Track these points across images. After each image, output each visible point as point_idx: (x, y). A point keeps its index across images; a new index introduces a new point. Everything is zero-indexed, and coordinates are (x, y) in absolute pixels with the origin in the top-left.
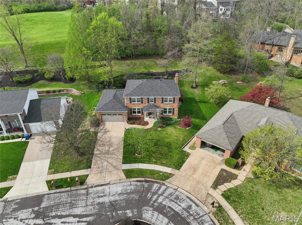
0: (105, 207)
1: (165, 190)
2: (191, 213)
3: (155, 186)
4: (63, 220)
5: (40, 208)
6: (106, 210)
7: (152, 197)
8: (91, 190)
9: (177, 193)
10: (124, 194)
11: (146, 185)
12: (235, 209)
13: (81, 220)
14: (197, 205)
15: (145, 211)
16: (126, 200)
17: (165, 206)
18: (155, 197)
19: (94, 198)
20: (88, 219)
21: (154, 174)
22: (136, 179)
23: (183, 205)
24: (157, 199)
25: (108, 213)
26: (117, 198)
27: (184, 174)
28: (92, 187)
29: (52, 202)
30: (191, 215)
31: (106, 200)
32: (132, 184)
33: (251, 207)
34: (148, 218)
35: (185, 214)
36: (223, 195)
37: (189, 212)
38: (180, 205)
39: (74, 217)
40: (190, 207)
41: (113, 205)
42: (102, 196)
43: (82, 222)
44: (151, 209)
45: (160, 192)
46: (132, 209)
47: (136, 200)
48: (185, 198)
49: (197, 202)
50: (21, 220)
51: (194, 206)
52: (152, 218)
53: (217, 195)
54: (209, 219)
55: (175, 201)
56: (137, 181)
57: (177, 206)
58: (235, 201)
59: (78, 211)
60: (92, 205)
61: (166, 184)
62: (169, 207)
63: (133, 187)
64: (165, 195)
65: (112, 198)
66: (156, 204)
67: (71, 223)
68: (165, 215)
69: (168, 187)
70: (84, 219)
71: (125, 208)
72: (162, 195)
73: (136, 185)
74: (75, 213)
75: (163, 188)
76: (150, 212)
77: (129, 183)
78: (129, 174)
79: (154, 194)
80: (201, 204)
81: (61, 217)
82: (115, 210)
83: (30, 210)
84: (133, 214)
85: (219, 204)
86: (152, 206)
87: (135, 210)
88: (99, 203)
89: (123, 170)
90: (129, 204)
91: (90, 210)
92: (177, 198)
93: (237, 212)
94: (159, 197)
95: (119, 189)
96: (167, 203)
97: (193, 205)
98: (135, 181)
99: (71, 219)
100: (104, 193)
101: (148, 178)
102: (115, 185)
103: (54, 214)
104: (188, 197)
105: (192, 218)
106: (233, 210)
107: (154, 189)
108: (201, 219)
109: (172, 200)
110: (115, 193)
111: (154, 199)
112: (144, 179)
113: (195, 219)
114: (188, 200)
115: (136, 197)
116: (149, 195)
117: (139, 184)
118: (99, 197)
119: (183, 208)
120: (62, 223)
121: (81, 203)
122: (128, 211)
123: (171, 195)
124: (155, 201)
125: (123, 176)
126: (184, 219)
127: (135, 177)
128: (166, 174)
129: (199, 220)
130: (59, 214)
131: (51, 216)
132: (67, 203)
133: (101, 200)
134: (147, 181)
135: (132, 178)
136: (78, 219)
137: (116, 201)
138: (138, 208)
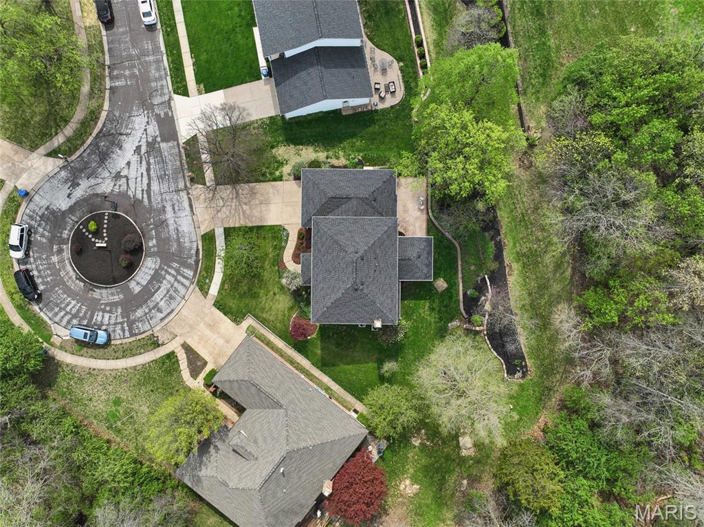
0: (159, 215)
1: (183, 284)
2: (153, 311)
3: (190, 273)
4: (145, 173)
5: (159, 143)
6: (157, 216)
7: (173, 268)
8: (183, 194)
9: (178, 299)
10: (178, 235)
11: (192, 261)
12: (156, 361)
13: (145, 192)
14: (162, 320)
15: (154, 260)
16: (168, 239)
17: (161, 283)
18: (173, 272)
19: (171, 200)
20: (146, 200)
21: (207, 272)
22: (200, 247)
23: (162, 304)
24: (170, 274)
25: (152, 220)
26: (172, 228)
27: (207, 311)
28: (188, 194)
29: (166, 154)
30: (150, 311)
31: (169, 214)
32: (192, 242)
33: (155, 379)
34: (146, 263)
35: (151, 305)
36: (173, 353)
37: (154, 308)
38: (162, 299)
39: (147, 184)
40: (160, 311)
41: (163, 224)
42: (174, 209)
43: (143, 194)
44: (157, 267)
45: (179, 278)
46: (158, 245)
47: (169, 249)
48: (173, 306)
49: (166, 321)
50: (145, 130)
51: (161, 316)
52: (146, 267)
53: (174, 346)
54: (146, 329)
55: (168, 295)
56: (198, 250)
57: (161, 297)
58: (163, 363)
59: (155, 187)
60: (162, 200)
61: (192, 287)
62: (159, 287)
63: (187, 245)
64: (176, 284)
65: (171, 222)
66: (163, 273)
67: (142, 183)
68: (150, 282)
69: (187, 288)
70: (145, 196)
71: (158, 237)
72: (176, 279)
73: (191, 249)
74: (152, 185)
75: (187, 283)
76: (153, 266)
77: (194, 239)
78: (209, 238)
79: (178, 271)
80: (163, 324)
81: (148, 170)
82: (156, 227)
83: (158, 133)
84: (152, 247)
85: (163, 345)
86: (161, 268)
87: (156, 249)
88: (164, 207)
89: (214, 229)
90: (164, 242)
91: (156, 199)
92: (171, 298)
93: (152, 362)
94: (173, 276)
95: (186, 225)
96: (165, 285)
97: (163, 315)
98: (197, 247)
99: (145, 181)
100: (179, 210)
101: (202, 264)
102: (191, 222)
103: (152, 161)
104: (173, 310)
105: (147, 311)
106: (154, 358)
107: (185, 270)
108: (146, 320)
109: (168, 291)
110: (178, 223)
111: (170, 270)
112: (201, 258)
113: (146, 314)
114: (169, 311)
115: (174, 248)
116: (175, 265)
117: (193, 252)
118: (173, 205)
119: (158, 303)
120: (142, 173)
121: (165, 187)
122: (154, 241)
123: (176, 290)
124: (167, 271)
125: (204, 230)
126: (145, 302)
127: (203, 246)
128: (206, 287)
129: (144, 318)
130: (152, 167)
131: (149, 160)
132: (164, 171)
133: (169, 209)
134: (197, 262)
135: (202, 243)
136: (146, 189)
137: (167, 226)
138: (158, 252)
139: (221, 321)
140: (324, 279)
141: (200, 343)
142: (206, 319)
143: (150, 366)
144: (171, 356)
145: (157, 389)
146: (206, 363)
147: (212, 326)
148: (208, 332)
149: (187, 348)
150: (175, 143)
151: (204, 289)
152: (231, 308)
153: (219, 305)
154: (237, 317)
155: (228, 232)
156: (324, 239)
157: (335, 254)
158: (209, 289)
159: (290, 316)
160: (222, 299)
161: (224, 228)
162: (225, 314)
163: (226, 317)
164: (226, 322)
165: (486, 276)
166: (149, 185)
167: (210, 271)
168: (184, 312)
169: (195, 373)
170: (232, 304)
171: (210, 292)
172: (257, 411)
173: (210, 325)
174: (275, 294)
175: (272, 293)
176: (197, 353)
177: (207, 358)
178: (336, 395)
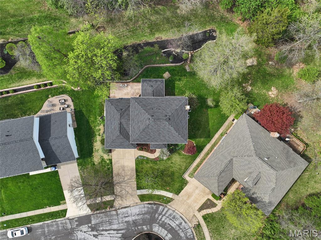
0: (130, 224)
1: (167, 212)
2: (181, 227)
3: (161, 208)
4: (108, 232)
5: (92, 225)
6: (131, 226)
7: (158, 217)
8: (119, 211)
9: (174, 214)
10: (141, 214)
11: (155, 207)
12: (207, 226)
13: (118, 232)
14: (186, 222)
15: (154, 227)
16: (143, 220)
17: (166, 223)
18: (160, 217)
19: (122, 218)
20: (122, 232)
21: (160, 199)
22: (147, 202)
23: (177, 222)
25: (133, 228)
26: (137, 218)
28: (119, 209)
29: (97, 221)
30: (181, 229)
31: (130, 219)
32: (144, 207)
33: (217, 226)
34: (156, 231)
35: (178, 228)
36: (203, 217)
38: (175, 223)
40: (181, 224)
41: (135, 223)
42: (127, 217)
43: (119, 233)
44: (158, 225)
45: (163, 213)
46: (146, 225)
47: (148, 219)
48: (178, 217)
49: (186, 220)
50: (85, 232)
51: (183, 223)
52: (158, 231)
53: (199, 216)
54: (191, 231)
55: (173, 219)
56: (149, 204)
57: (173, 223)
58: (209, 222)
59: (115, 227)
60: (122, 223)
61: (168, 207)
62: (169, 224)
63: (146, 209)
64: (167, 215)
65: (134, 218)
66: (161, 222)
67: (113, 234)
68: (166, 229)
69: (169, 209)
70: (120, 232)
71: (142, 225)
72: (164, 215)
73: (148, 207)
75: (166, 209)
76: (157, 227)
77: (143, 206)
78: (142, 198)
79: (160, 214)
80: (188, 222)
81: (106, 230)
82: (137, 226)
83: (87, 225)
84: (147, 228)
85: (199, 222)
86: (158, 223)
87: (148, 226)
88: (126, 222)
89: (138, 195)
90: (144, 222)
91: (122, 226)
92: (174, 218)
93: (208, 228)
94: (162, 217)
95: (135, 210)
96: (167, 221)
98: (147, 204)
99: (112, 232)
100: (127, 214)
101: (156, 201)
102: (134, 207)
103: (101, 228)
104: (181, 217)
105: (181, 231)
107: (160, 210)
108: (186, 231)
109: (171, 219)
110: (135, 214)
112: (153, 202)
113: (183, 231)
114: (181, 219)
115: (148, 216)
116: (157, 216)
117: (150, 206)
118: (125, 217)
119: (177, 225)
120: (108, 234)
121: (115, 221)
122: (144, 227)
123: (170, 215)
124: (160, 220)
125: (138, 201)
126: (176, 231)
127: (147, 201)
128: (168, 199)
130: (104, 229)
131: (101, 230)
132: (107, 222)
133: (127, 219)
134: (155, 204)
135: (145, 201)
136: (116, 232)
137: (136, 220)
138: (150, 225)
139: (186, 191)
140: (163, 137)
141: (198, 202)
142: (185, 199)
143: (210, 229)
144: (205, 218)
145: (222, 225)
146: (209, 199)
147: (189, 196)
148: (192, 198)
149: (200, 209)
150: (92, 216)
151: (169, 200)
152: (179, 186)
153: (178, 192)
154: (184, 183)
155: (139, 188)
156: (142, 136)
157: (150, 131)
158: (170, 198)
159: (183, 155)
160: (175, 191)
161: (137, 189)
162: (182, 189)
163: (184, 189)
164: (187, 189)
165: (162, 51)
166: (114, 230)
167: (160, 197)
168: (182, 211)
169: (214, 205)
170: (177, 185)
171: (171, 197)
172: (234, 173)
173: (188, 197)
174: (172, 163)
175: (171, 165)
176: (203, 204)
177: (206, 199)
178: (225, 131)
